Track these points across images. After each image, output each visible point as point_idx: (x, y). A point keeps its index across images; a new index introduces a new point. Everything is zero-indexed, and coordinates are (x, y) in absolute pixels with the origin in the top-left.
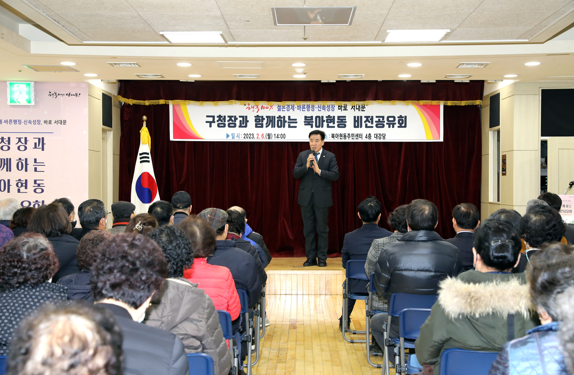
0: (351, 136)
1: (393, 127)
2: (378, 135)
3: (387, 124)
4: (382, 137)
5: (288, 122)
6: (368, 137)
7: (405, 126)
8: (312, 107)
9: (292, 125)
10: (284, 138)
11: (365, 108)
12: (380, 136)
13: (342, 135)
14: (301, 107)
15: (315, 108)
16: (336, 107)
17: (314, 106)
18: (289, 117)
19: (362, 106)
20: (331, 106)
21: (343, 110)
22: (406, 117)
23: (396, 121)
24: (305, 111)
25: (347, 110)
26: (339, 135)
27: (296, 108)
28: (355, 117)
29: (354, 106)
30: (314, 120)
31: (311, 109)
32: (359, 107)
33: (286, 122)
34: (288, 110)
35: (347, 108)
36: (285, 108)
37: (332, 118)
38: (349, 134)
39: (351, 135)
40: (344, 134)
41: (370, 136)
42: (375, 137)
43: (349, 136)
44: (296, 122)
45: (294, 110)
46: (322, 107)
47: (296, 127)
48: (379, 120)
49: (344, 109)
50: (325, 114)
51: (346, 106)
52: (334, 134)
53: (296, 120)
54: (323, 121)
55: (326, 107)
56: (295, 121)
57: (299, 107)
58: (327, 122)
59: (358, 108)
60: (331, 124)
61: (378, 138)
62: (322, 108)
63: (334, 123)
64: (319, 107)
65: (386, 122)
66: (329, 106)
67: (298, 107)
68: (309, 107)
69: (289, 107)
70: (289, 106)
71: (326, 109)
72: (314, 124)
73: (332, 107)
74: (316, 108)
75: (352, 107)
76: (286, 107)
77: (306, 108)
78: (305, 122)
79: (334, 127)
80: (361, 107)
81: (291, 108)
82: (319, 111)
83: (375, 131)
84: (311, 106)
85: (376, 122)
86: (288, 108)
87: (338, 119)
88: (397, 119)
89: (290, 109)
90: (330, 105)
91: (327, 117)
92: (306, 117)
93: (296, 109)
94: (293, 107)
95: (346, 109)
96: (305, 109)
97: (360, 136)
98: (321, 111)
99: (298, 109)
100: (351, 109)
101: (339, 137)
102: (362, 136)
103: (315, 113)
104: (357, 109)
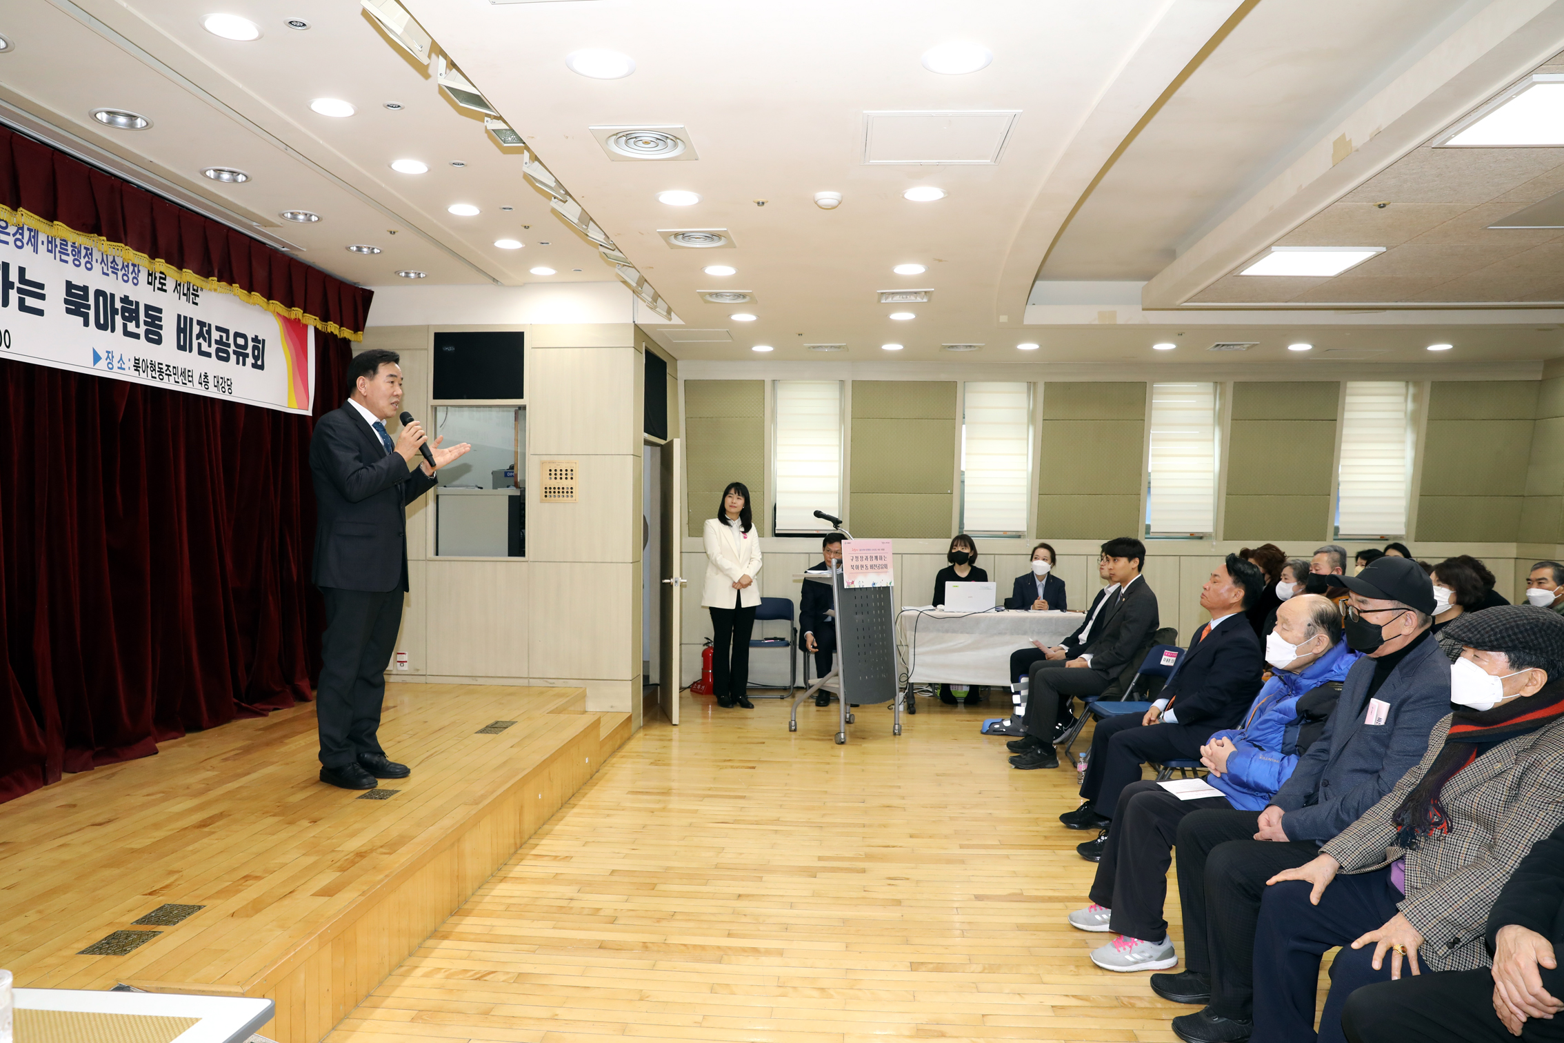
0: (172, 373)
1: (244, 364)
2: (220, 381)
3: (235, 352)
4: (227, 388)
5: (20, 291)
6: (204, 384)
7: (262, 367)
8: (86, 254)
9: (30, 302)
10: (8, 347)
11: (198, 296)
12: (223, 385)
13: (155, 366)
14: (56, 246)
15: (94, 263)
16: (143, 277)
17: (91, 254)
18: (22, 271)
19: (194, 290)
20: (131, 268)
21: (159, 289)
22: (264, 341)
23: (249, 351)
24: (66, 262)
25: (165, 291)
26: (150, 366)
27: (43, 244)
28: (179, 316)
29: (180, 285)
30: (91, 302)
31: (83, 261)
32: (188, 289)
33: (11, 285)
34: (19, 243)
35: (165, 284)
36: (8, 234)
37: (134, 307)
38: (168, 366)
39: (171, 369)
40: (159, 364)
41: (206, 380)
42: (215, 386)
43: (168, 372)
44: (42, 297)
45: (36, 251)
46: (109, 264)
47: (40, 312)
48: (221, 337)
49: (160, 286)
50: (117, 287)
51: (165, 279)
52: (138, 360)
53: (41, 286)
54: (114, 312)
55: (120, 267)
56: (35, 289)
57: (51, 242)
58: (124, 317)
59: (185, 292)
60: (131, 327)
61: (220, 387)
62: (111, 267)
63: (138, 326)
64: (103, 260)
65: (233, 347)
66: (127, 266)
67: (49, 242)
68: (80, 252)
69: (22, 234)
70: (22, 228)
71: (120, 274)
72: (92, 313)
73: (134, 270)
74: (97, 262)
75: (176, 287)
76: (12, 230)
77: (69, 252)
78: (66, 301)
79: (137, 336)
80: (191, 291)
81: (30, 239)
82: (104, 273)
83: (213, 367)
84: (83, 252)
85: (217, 342)
86: (18, 236)
87: (147, 315)
88: (251, 344)
89: (25, 241)
90: (130, 265)
91: (122, 300)
92: (69, 285)
93: (42, 249)
94: (34, 237)
95: (164, 287)
96: (68, 255)
97: (189, 376)
98: (107, 275)
99: (48, 251)
100: (174, 291)
101: (149, 369)
102: (192, 377)
103: (94, 279)
104: (184, 294)
